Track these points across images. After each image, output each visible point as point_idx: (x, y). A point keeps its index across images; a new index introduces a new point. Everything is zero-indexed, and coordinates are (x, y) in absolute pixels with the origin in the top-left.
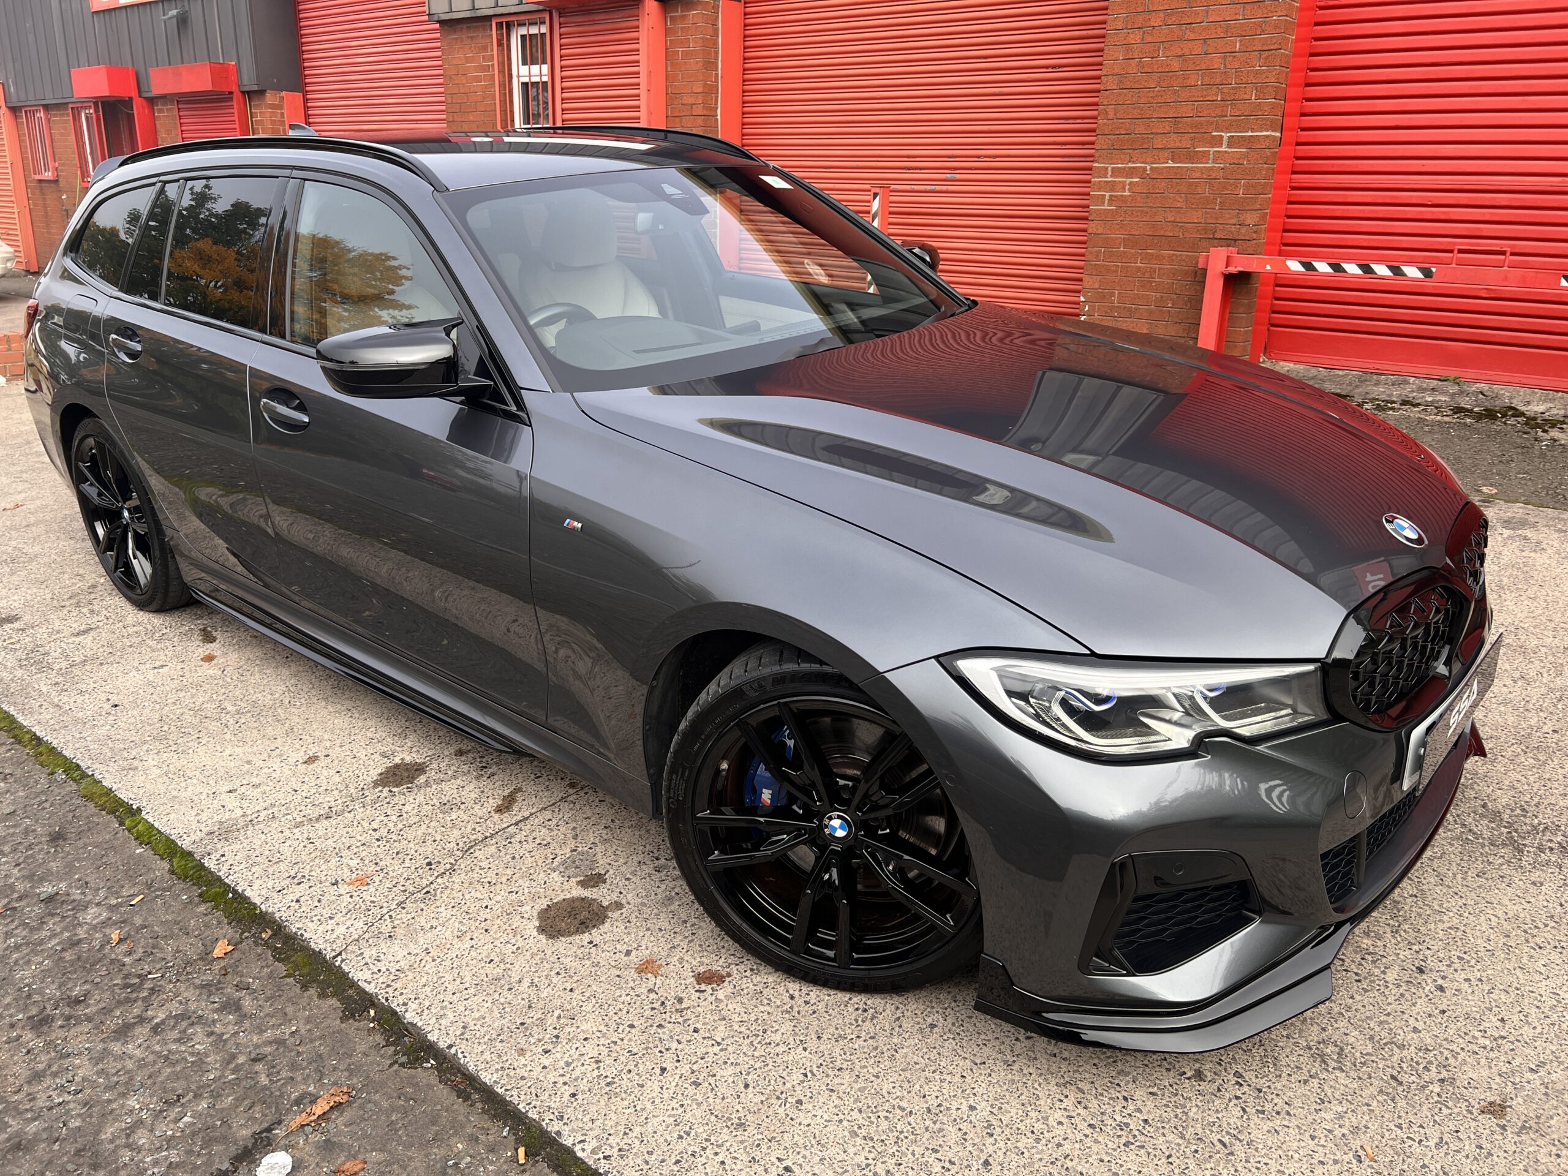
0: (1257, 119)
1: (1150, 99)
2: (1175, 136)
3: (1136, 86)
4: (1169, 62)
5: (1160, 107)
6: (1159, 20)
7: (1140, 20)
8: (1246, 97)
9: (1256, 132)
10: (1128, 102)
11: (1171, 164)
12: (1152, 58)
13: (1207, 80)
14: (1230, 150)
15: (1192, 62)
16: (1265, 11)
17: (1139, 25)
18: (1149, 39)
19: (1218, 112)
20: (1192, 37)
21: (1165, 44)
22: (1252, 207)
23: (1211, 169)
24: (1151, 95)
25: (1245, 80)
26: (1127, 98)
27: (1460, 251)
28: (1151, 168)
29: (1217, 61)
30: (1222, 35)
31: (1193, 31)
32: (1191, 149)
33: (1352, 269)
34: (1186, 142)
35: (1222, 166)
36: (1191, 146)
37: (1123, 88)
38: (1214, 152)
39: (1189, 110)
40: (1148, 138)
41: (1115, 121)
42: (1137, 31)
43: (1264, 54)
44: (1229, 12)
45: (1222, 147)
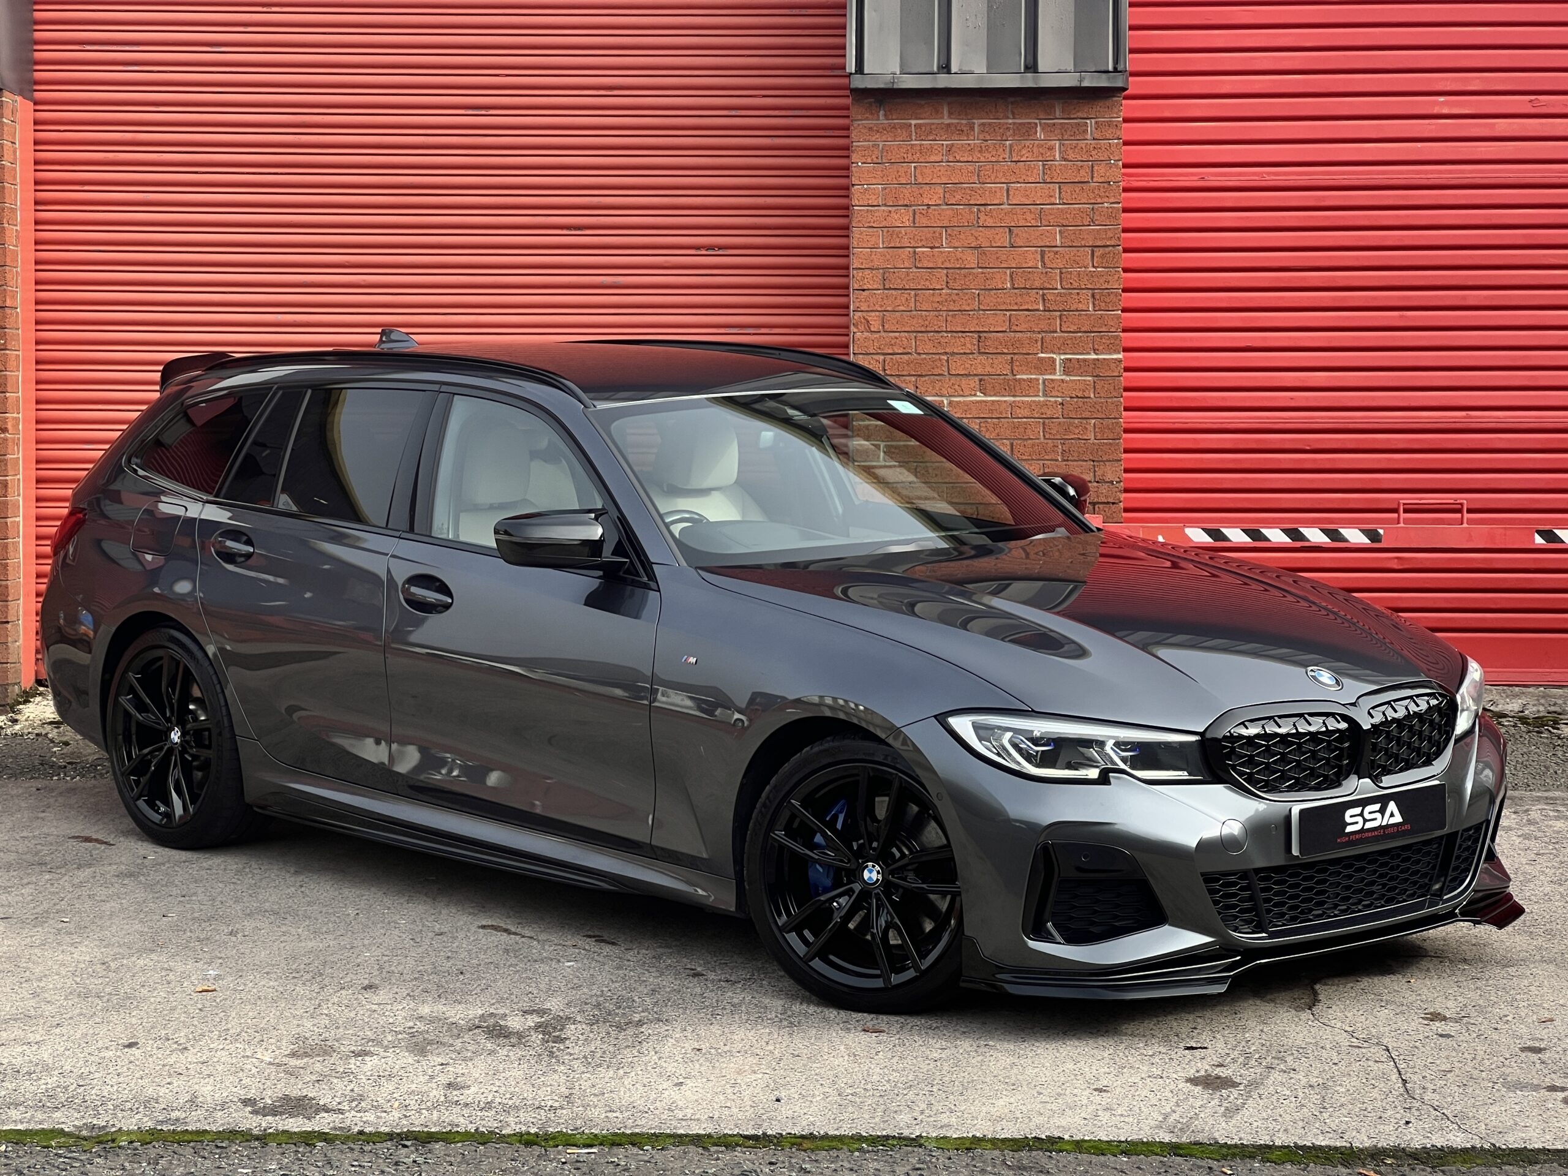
0: (1101, 337)
1: (936, 305)
2: (982, 357)
3: (912, 286)
4: (959, 255)
5: (954, 316)
6: (936, 197)
7: (906, 192)
8: (1081, 306)
9: (1102, 353)
10: (902, 308)
11: (980, 397)
12: (931, 248)
13: (1020, 283)
14: (1068, 378)
15: (994, 257)
16: (1091, 195)
17: (907, 203)
18: (925, 222)
19: (1044, 326)
20: (990, 222)
21: (949, 230)
22: (1111, 458)
23: (1045, 404)
24: (936, 299)
25: (1076, 285)
26: (898, 302)
27: (1407, 510)
28: (950, 403)
29: (1032, 258)
30: (1034, 223)
31: (989, 214)
32: (1010, 377)
33: (1276, 536)
34: (1000, 365)
35: (1060, 400)
36: (1008, 372)
37: (890, 289)
38: (1044, 381)
39: (998, 322)
40: (940, 360)
41: (883, 334)
42: (903, 210)
43: (1098, 252)
44: (1039, 194)
45: (1055, 374)
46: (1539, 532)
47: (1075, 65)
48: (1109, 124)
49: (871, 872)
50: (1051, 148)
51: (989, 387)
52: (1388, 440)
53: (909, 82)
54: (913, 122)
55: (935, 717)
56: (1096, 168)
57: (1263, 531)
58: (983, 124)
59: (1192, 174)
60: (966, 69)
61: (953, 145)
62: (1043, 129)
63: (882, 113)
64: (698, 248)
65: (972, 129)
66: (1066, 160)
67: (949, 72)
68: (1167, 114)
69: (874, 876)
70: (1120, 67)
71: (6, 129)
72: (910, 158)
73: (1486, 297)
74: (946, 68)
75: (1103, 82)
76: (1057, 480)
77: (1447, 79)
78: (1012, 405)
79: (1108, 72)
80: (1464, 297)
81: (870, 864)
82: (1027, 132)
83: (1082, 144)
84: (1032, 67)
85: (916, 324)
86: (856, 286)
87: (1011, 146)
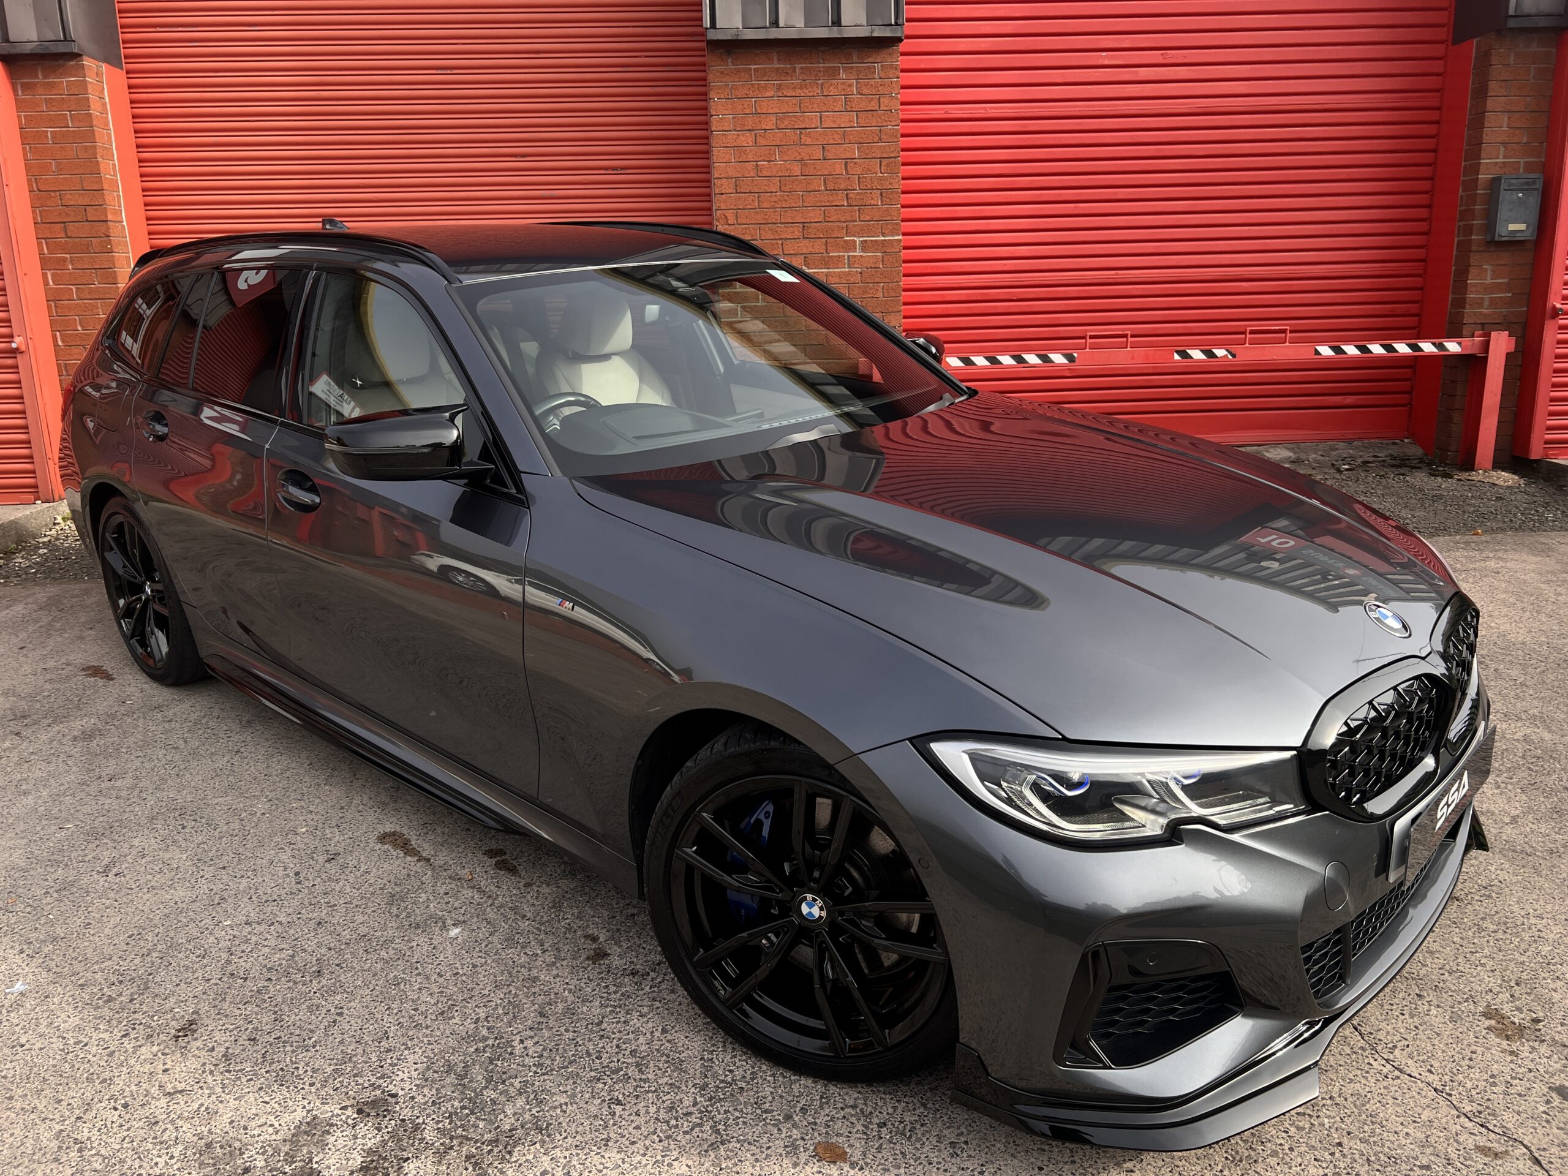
0: (887, 224)
1: (773, 204)
2: (807, 241)
3: (756, 190)
4: (788, 166)
5: (785, 211)
6: (771, 123)
7: (750, 122)
8: (873, 202)
9: (888, 236)
10: (749, 207)
12: (769, 161)
13: (831, 186)
14: (864, 254)
15: (812, 167)
16: (879, 120)
17: (750, 128)
18: (763, 142)
19: (848, 217)
20: (809, 141)
21: (781, 148)
23: (849, 274)
24: (775, 199)
25: (869, 186)
26: (746, 202)
27: (1092, 337)
29: (839, 168)
30: (839, 141)
31: (808, 135)
32: (825, 255)
33: (1006, 360)
34: (818, 247)
35: (859, 270)
36: (824, 251)
37: (741, 193)
38: (849, 256)
39: (815, 215)
40: (777, 244)
41: (737, 226)
42: (748, 134)
43: (885, 162)
44: (843, 120)
45: (855, 251)
46: (1177, 352)
47: (867, 21)
48: (891, 67)
49: (810, 906)
50: (850, 86)
51: (811, 262)
52: (1066, 291)
53: (750, 35)
54: (753, 67)
55: (910, 740)
56: (882, 100)
57: (998, 357)
58: (802, 68)
59: (942, 109)
60: (790, 23)
61: (781, 84)
62: (844, 71)
63: (730, 60)
64: (606, 169)
65: (795, 71)
66: (861, 94)
67: (778, 26)
68: (923, 66)
69: (816, 912)
70: (900, 22)
71: (89, 87)
72: (751, 94)
73: (1129, 193)
74: (775, 23)
75: (887, 33)
76: (921, 341)
77: (1108, 39)
78: (827, 275)
79: (891, 25)
80: (1115, 193)
81: (810, 896)
82: (833, 73)
83: (872, 82)
84: (837, 22)
85: (760, 218)
86: (717, 191)
87: (822, 84)
